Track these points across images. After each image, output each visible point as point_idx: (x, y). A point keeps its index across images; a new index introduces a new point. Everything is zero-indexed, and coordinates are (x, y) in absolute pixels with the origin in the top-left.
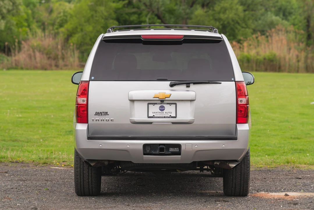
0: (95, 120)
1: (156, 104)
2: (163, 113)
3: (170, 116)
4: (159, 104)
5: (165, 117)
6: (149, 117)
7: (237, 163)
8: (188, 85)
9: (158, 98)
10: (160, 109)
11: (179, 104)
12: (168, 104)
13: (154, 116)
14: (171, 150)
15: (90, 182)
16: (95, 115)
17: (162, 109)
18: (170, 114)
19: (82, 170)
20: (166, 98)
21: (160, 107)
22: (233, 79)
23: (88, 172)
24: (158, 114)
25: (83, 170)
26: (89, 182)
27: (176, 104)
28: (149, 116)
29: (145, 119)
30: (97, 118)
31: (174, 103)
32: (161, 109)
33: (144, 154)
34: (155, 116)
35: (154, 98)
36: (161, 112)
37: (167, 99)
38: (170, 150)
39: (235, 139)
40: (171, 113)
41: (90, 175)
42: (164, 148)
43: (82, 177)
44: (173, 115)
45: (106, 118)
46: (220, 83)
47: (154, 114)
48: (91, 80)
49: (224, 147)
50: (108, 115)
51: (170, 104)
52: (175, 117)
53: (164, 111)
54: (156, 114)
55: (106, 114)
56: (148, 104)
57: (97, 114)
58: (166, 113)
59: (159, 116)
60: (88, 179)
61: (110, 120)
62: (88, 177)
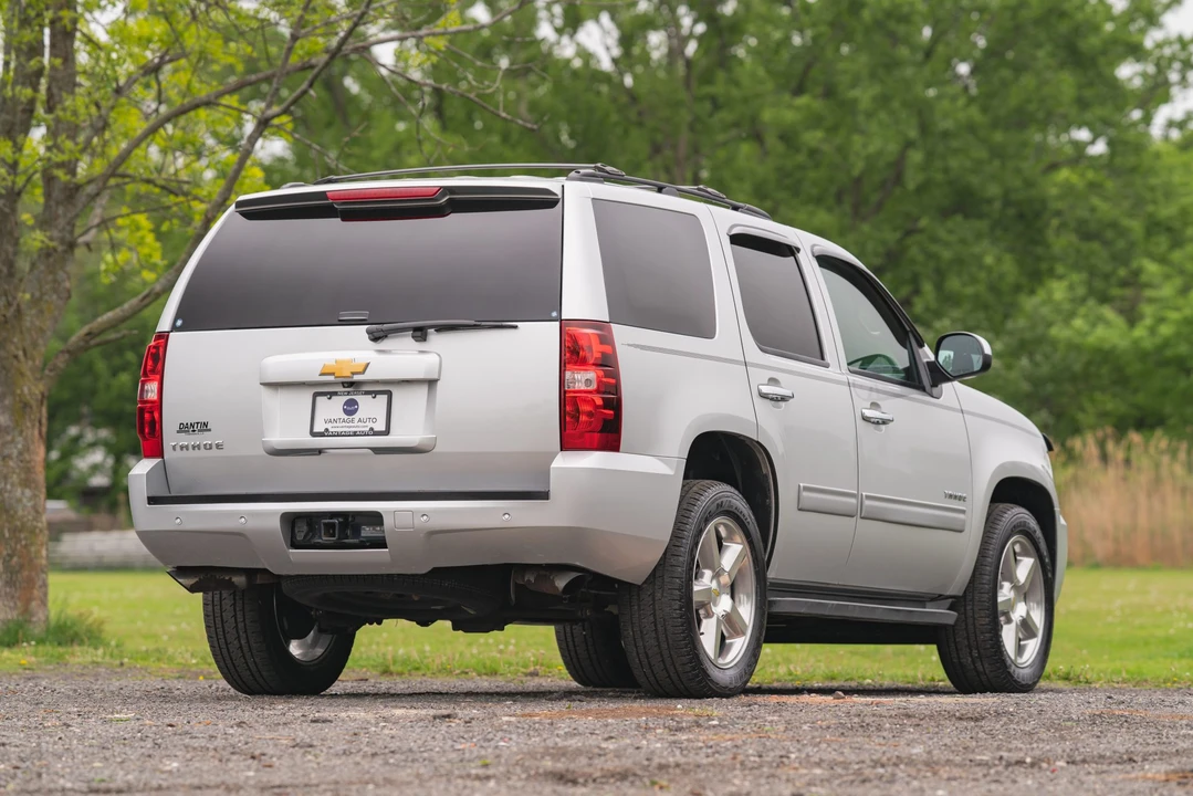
0: (178, 448)
1: (336, 394)
2: (352, 421)
3: (372, 429)
4: (343, 394)
5: (355, 434)
6: (313, 434)
7: (574, 575)
8: (419, 334)
9: (333, 374)
10: (344, 410)
11: (397, 394)
12: (367, 393)
13: (327, 430)
14: (367, 532)
15: (246, 649)
16: (178, 432)
17: (351, 407)
18: (370, 425)
19: (217, 609)
20: (353, 373)
21: (347, 403)
22: (554, 314)
23: (235, 616)
24: (338, 424)
25: (221, 609)
26: (241, 647)
27: (389, 394)
28: (316, 430)
29: (303, 438)
30: (185, 440)
31: (385, 389)
32: (349, 408)
33: (294, 545)
34: (331, 430)
35: (322, 374)
36: (346, 417)
37: (356, 378)
38: (363, 534)
39: (544, 496)
40: (374, 420)
41: (241, 625)
42: (334, 524)
43: (220, 631)
44: (380, 426)
45: (205, 439)
46: (516, 327)
47: (329, 426)
48: (174, 328)
49: (507, 520)
50: (210, 430)
51: (375, 394)
52: (387, 432)
53: (356, 416)
54: (335, 424)
55: (205, 427)
56: (316, 395)
57: (184, 428)
58: (360, 420)
59: (339, 430)
60: (239, 638)
61: (214, 447)
62: (237, 632)
